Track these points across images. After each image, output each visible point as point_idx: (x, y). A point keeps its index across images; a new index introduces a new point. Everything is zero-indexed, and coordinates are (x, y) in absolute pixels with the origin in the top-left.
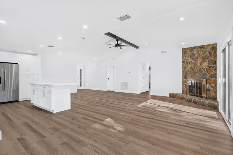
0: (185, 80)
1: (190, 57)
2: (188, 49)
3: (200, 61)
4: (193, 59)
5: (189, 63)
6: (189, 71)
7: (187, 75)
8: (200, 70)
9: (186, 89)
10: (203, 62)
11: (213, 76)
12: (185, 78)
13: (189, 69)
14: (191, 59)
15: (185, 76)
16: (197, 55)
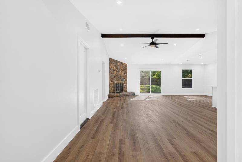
0: (112, 82)
1: (116, 66)
2: (114, 60)
4: (117, 69)
5: (115, 71)
6: (114, 76)
8: (121, 76)
9: (113, 89)
10: (122, 72)
11: (126, 80)
12: (112, 81)
13: (115, 74)
14: (116, 68)
15: (112, 79)
16: (119, 67)
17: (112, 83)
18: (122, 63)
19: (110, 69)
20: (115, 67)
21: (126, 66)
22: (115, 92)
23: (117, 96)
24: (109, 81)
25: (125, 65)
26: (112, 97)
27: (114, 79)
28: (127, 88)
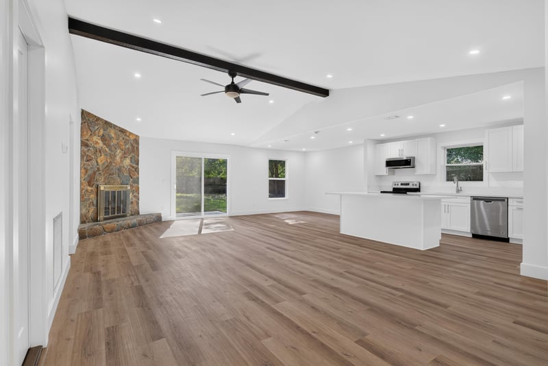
0: (89, 188)
1: (103, 138)
2: (98, 119)
3: (120, 154)
4: (108, 146)
5: (100, 152)
6: (98, 169)
7: (94, 178)
8: (119, 170)
9: (92, 209)
10: (123, 157)
11: (137, 181)
12: (90, 184)
13: (100, 163)
14: (104, 144)
15: (89, 179)
16: (115, 142)
17: (92, 190)
18: (123, 131)
19: (84, 144)
20: (100, 142)
21: (136, 141)
22: (101, 216)
23: (112, 231)
24: (81, 184)
25: (132, 138)
26: (94, 234)
27: (97, 176)
28: (138, 203)
